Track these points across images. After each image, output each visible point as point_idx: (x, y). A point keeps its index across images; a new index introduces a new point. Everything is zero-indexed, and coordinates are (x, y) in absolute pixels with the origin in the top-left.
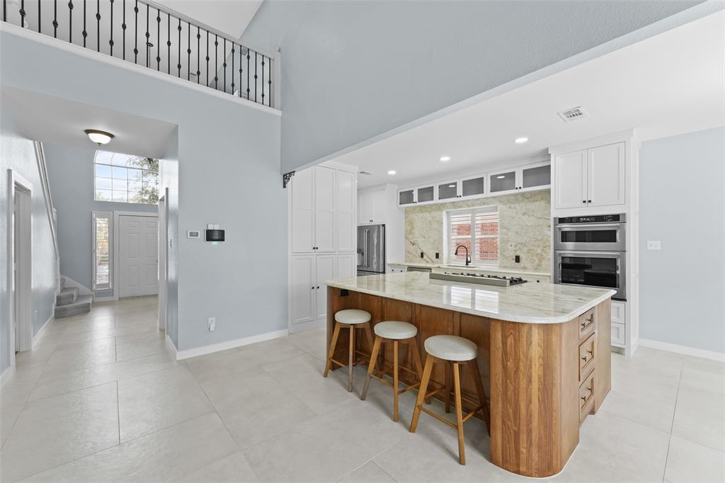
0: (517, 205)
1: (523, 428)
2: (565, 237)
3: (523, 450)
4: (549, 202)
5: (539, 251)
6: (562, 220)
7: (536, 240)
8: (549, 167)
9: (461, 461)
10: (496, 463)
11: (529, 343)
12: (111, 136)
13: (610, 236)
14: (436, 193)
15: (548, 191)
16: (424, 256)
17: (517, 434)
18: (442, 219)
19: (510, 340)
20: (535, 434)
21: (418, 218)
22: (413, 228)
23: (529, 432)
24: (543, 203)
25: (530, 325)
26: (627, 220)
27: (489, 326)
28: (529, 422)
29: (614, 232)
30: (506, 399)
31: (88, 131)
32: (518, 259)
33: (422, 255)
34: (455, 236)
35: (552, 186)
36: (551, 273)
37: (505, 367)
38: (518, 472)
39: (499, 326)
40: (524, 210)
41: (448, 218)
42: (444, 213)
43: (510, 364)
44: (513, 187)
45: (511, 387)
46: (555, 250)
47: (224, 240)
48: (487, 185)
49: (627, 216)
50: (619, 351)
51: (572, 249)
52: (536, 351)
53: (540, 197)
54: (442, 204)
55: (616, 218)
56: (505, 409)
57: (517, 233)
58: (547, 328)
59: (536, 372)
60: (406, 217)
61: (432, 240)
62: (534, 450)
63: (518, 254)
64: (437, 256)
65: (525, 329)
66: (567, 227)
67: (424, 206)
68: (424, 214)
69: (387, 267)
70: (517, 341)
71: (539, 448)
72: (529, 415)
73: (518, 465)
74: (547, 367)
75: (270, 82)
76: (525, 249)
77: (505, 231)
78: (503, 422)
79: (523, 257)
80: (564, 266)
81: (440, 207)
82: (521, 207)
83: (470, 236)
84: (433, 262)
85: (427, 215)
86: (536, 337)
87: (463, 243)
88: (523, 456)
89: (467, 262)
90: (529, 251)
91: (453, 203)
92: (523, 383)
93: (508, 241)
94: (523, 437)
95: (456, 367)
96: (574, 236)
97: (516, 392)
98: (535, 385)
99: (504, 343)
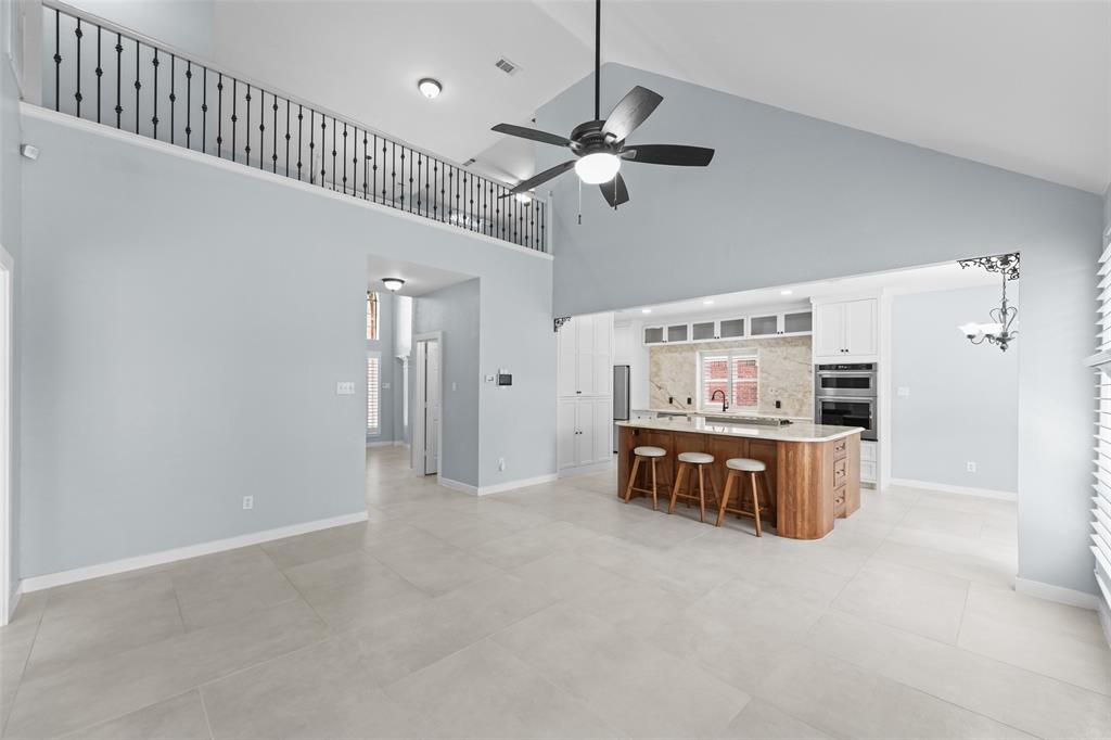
0: (777, 349)
1: (799, 510)
2: (826, 383)
3: (799, 523)
4: (810, 347)
5: (800, 396)
6: (822, 367)
7: (798, 385)
8: (810, 314)
9: (758, 535)
10: (781, 536)
11: (803, 455)
12: (402, 282)
13: (864, 383)
14: (690, 332)
15: (810, 337)
16: (674, 402)
17: (795, 513)
18: (695, 361)
19: (791, 454)
20: (806, 513)
21: (667, 360)
22: (660, 369)
23: (803, 512)
24: (804, 348)
25: (804, 443)
26: (879, 369)
27: (776, 445)
28: (803, 505)
29: (868, 379)
30: (788, 492)
31: (385, 280)
32: (778, 405)
33: (671, 400)
34: (708, 380)
35: (813, 333)
36: (813, 418)
37: (787, 472)
38: (796, 538)
39: (783, 445)
40: (785, 354)
41: (701, 360)
42: (697, 354)
43: (791, 469)
44: (775, 331)
45: (791, 483)
46: (816, 395)
47: (510, 384)
48: (748, 327)
49: (879, 365)
50: (872, 487)
51: (831, 394)
52: (807, 460)
53: (800, 342)
54: (695, 344)
55: (869, 367)
56: (787, 499)
57: (777, 377)
58: (813, 445)
59: (807, 474)
60: (651, 357)
61: (683, 384)
62: (806, 523)
63: (779, 399)
64: (689, 401)
65: (800, 447)
66: (827, 374)
67: (674, 346)
68: (674, 354)
69: (631, 414)
70: (795, 454)
71: (809, 521)
72: (803, 500)
73: (796, 533)
74: (814, 469)
75: (543, 227)
76: (786, 395)
77: (765, 375)
78: (786, 507)
79: (783, 403)
80: (824, 411)
81: (692, 348)
82: (782, 351)
83: (726, 380)
84: (684, 408)
85: (677, 355)
86: (807, 450)
87: (719, 387)
88: (799, 527)
89: (724, 408)
90: (790, 396)
91: (709, 344)
92: (799, 480)
93: (768, 386)
94: (799, 515)
95: (753, 475)
96: (834, 383)
97: (795, 487)
98: (807, 481)
99: (787, 456)
